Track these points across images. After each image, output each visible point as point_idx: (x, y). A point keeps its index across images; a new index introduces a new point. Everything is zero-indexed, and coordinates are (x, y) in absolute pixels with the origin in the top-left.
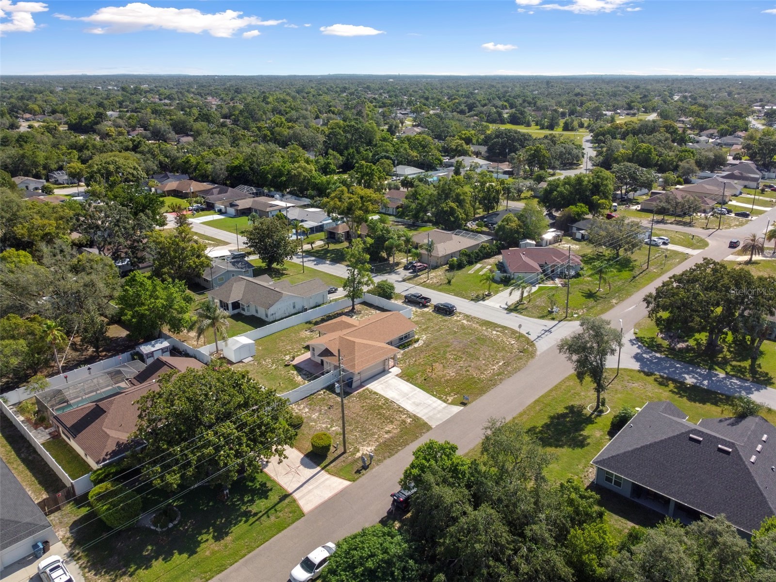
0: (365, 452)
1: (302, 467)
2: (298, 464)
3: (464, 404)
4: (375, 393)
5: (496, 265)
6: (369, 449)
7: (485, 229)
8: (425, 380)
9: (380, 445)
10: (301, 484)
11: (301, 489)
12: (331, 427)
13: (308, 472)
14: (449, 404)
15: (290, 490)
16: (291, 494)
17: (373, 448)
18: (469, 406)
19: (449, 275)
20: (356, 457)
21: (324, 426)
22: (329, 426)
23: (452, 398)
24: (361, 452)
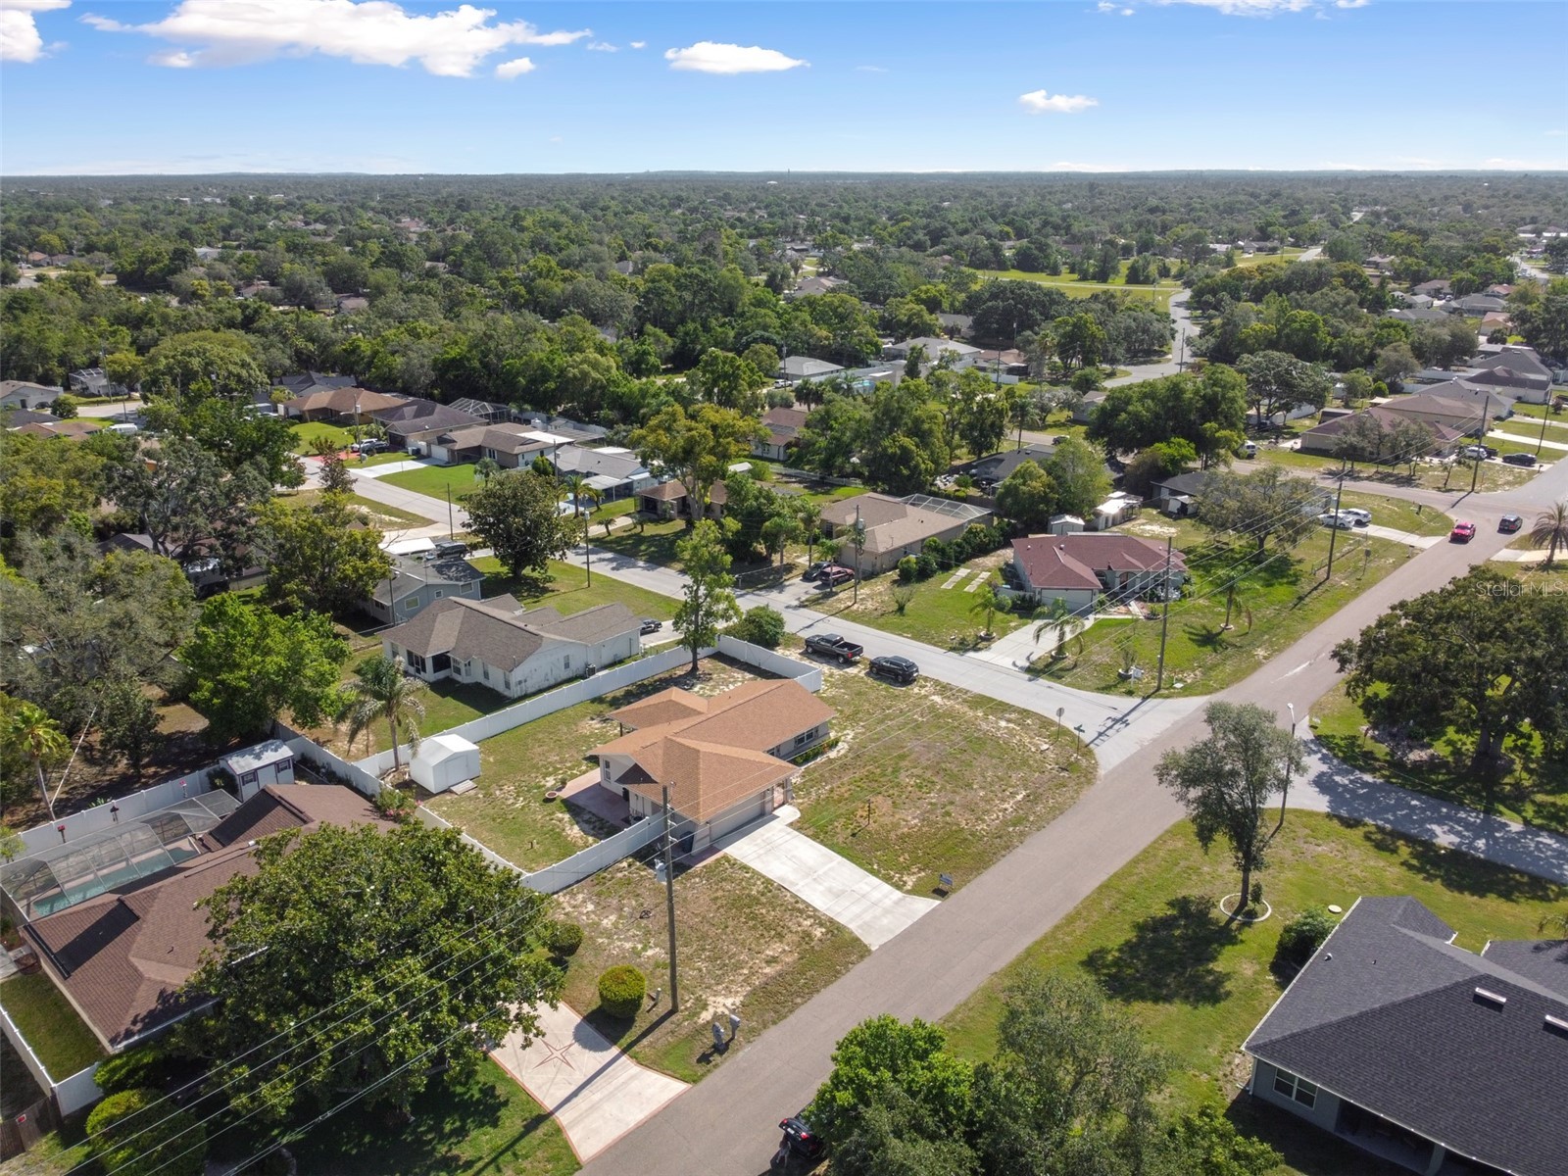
0: (720, 1010)
1: (576, 1047)
2: (570, 1040)
3: (940, 893)
4: (745, 868)
5: (1001, 570)
6: (729, 1002)
7: (973, 492)
8: (854, 835)
9: (753, 993)
10: (573, 1088)
11: (575, 1100)
12: (644, 949)
13: (593, 1060)
14: (908, 892)
15: (549, 1104)
16: (551, 1113)
17: (738, 1000)
18: (952, 898)
19: (902, 592)
20: (701, 1021)
21: (628, 945)
22: (640, 946)
23: (914, 878)
24: (711, 1010)
